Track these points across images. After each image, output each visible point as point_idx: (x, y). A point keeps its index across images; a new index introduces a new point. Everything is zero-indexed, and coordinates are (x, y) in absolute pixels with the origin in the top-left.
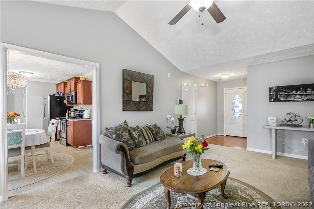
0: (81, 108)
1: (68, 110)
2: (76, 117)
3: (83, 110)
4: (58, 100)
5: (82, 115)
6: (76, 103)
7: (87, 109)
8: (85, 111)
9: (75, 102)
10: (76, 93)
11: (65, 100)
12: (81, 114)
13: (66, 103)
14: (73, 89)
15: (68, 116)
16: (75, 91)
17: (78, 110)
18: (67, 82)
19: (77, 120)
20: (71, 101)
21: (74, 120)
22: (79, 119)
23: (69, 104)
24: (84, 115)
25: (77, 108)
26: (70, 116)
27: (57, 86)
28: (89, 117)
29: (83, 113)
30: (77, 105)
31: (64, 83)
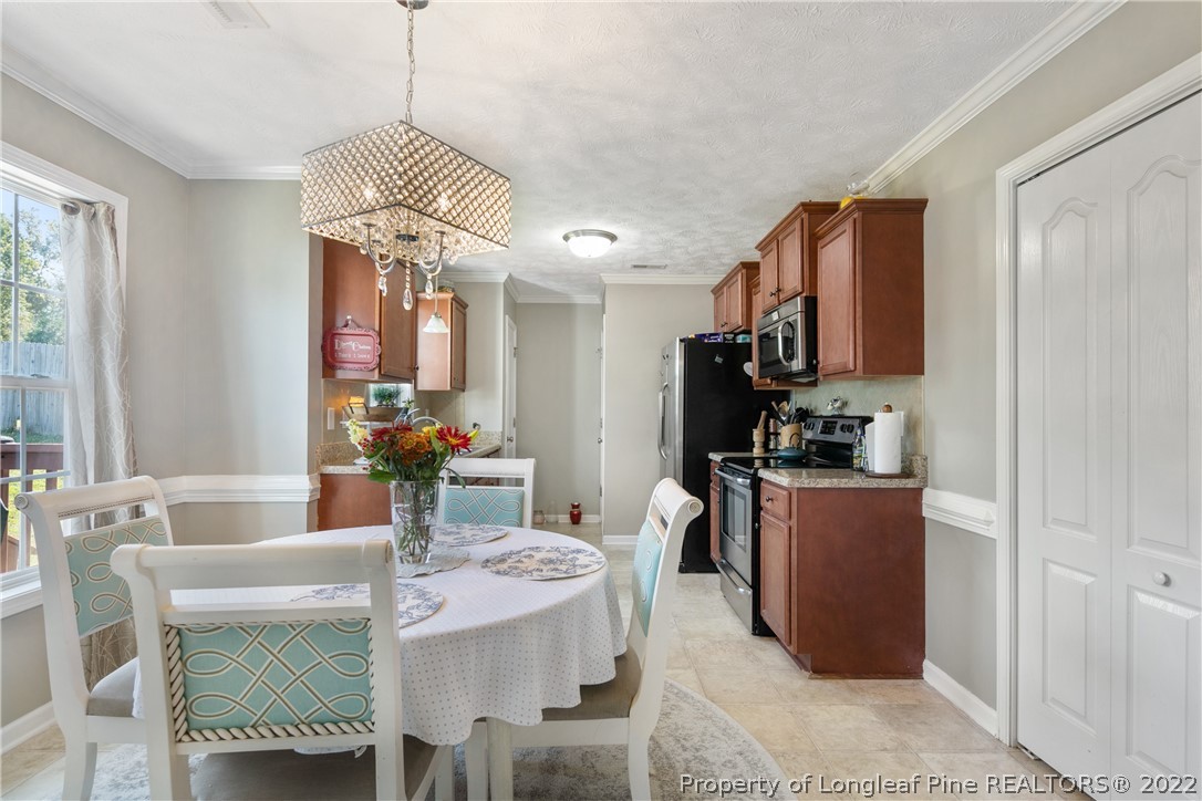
0: (838, 404)
1: (764, 413)
2: (808, 452)
3: (848, 412)
4: (718, 359)
5: (850, 447)
6: (812, 368)
7: (889, 409)
8: (867, 420)
9: (809, 363)
10: (811, 304)
11: (751, 361)
12: (838, 436)
13: (756, 378)
15: (765, 445)
16: (804, 295)
17: (818, 414)
18: (763, 257)
19: (825, 483)
20: (779, 361)
21: (806, 481)
22: (835, 480)
23: (772, 380)
24: (861, 445)
25: (810, 405)
26: (772, 447)
27: (716, 298)
28: (903, 468)
29: (859, 433)
30: (814, 384)
31: (744, 271)
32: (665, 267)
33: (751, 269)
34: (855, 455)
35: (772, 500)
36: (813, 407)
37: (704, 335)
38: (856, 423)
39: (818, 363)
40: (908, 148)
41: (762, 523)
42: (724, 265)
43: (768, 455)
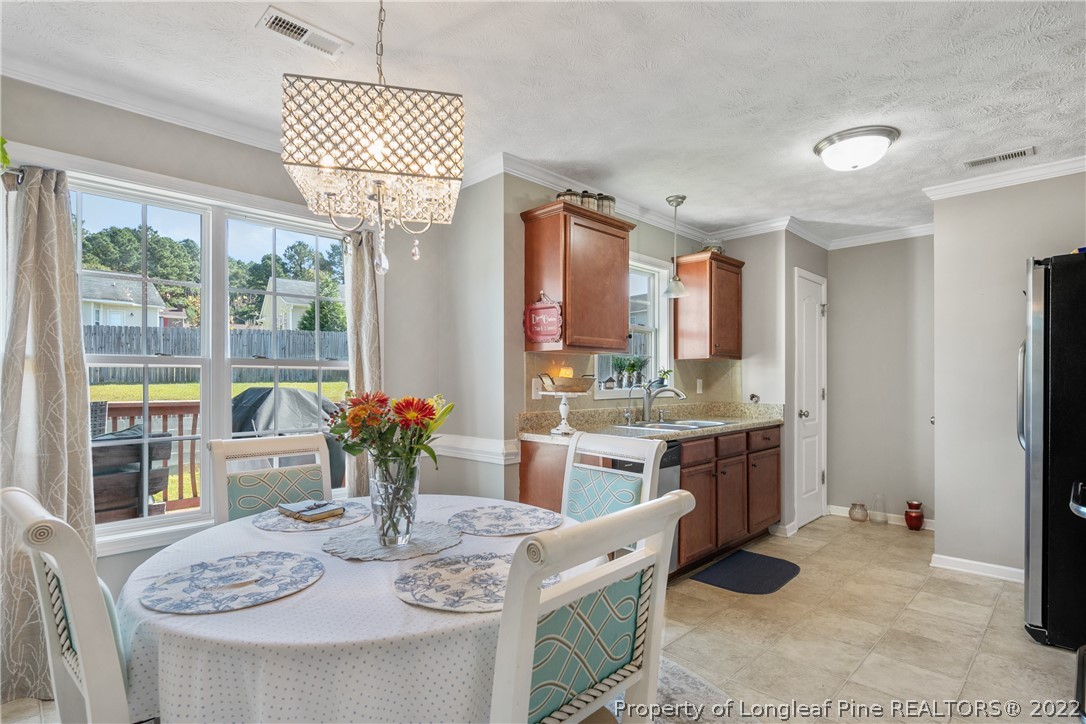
32: (1034, 151)
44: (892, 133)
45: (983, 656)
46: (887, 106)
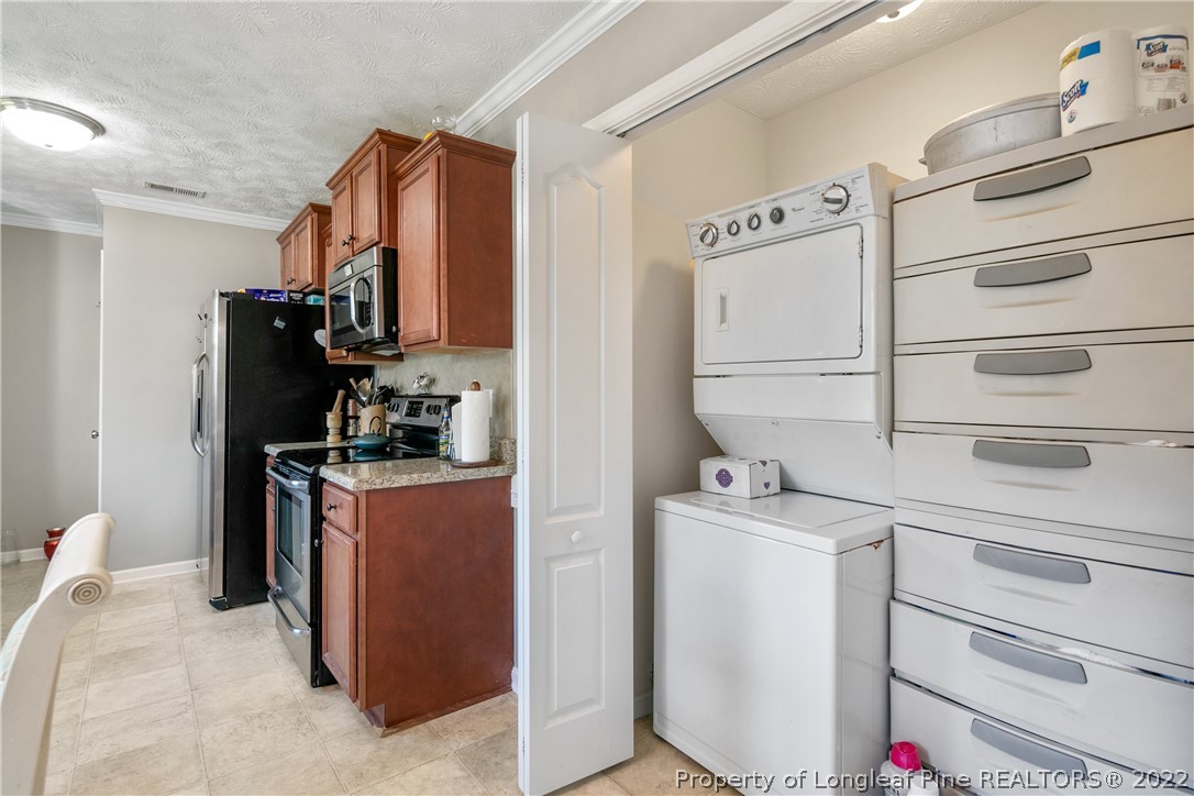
0: (424, 382)
1: (341, 393)
2: (392, 439)
3: (436, 391)
4: (279, 324)
5: (435, 431)
6: (391, 336)
7: (477, 386)
8: (454, 400)
9: (388, 331)
10: (390, 260)
11: (323, 327)
12: (424, 420)
13: (329, 349)
14: (369, 229)
15: (343, 433)
16: (382, 245)
17: (404, 393)
18: (335, 197)
19: (403, 480)
20: (352, 328)
21: (378, 481)
22: (415, 476)
23: (348, 350)
24: (448, 429)
25: (396, 383)
26: (350, 433)
27: (283, 249)
28: (491, 454)
29: (446, 415)
30: (399, 357)
31: (315, 215)
32: (204, 195)
33: (322, 213)
34: (441, 441)
35: (335, 507)
36: (398, 385)
37: (260, 292)
38: (443, 402)
39: (398, 330)
40: (496, 91)
41: (324, 539)
42: (290, 206)
43: (345, 444)
44: (98, 129)
45: (187, 639)
46: (108, 105)
